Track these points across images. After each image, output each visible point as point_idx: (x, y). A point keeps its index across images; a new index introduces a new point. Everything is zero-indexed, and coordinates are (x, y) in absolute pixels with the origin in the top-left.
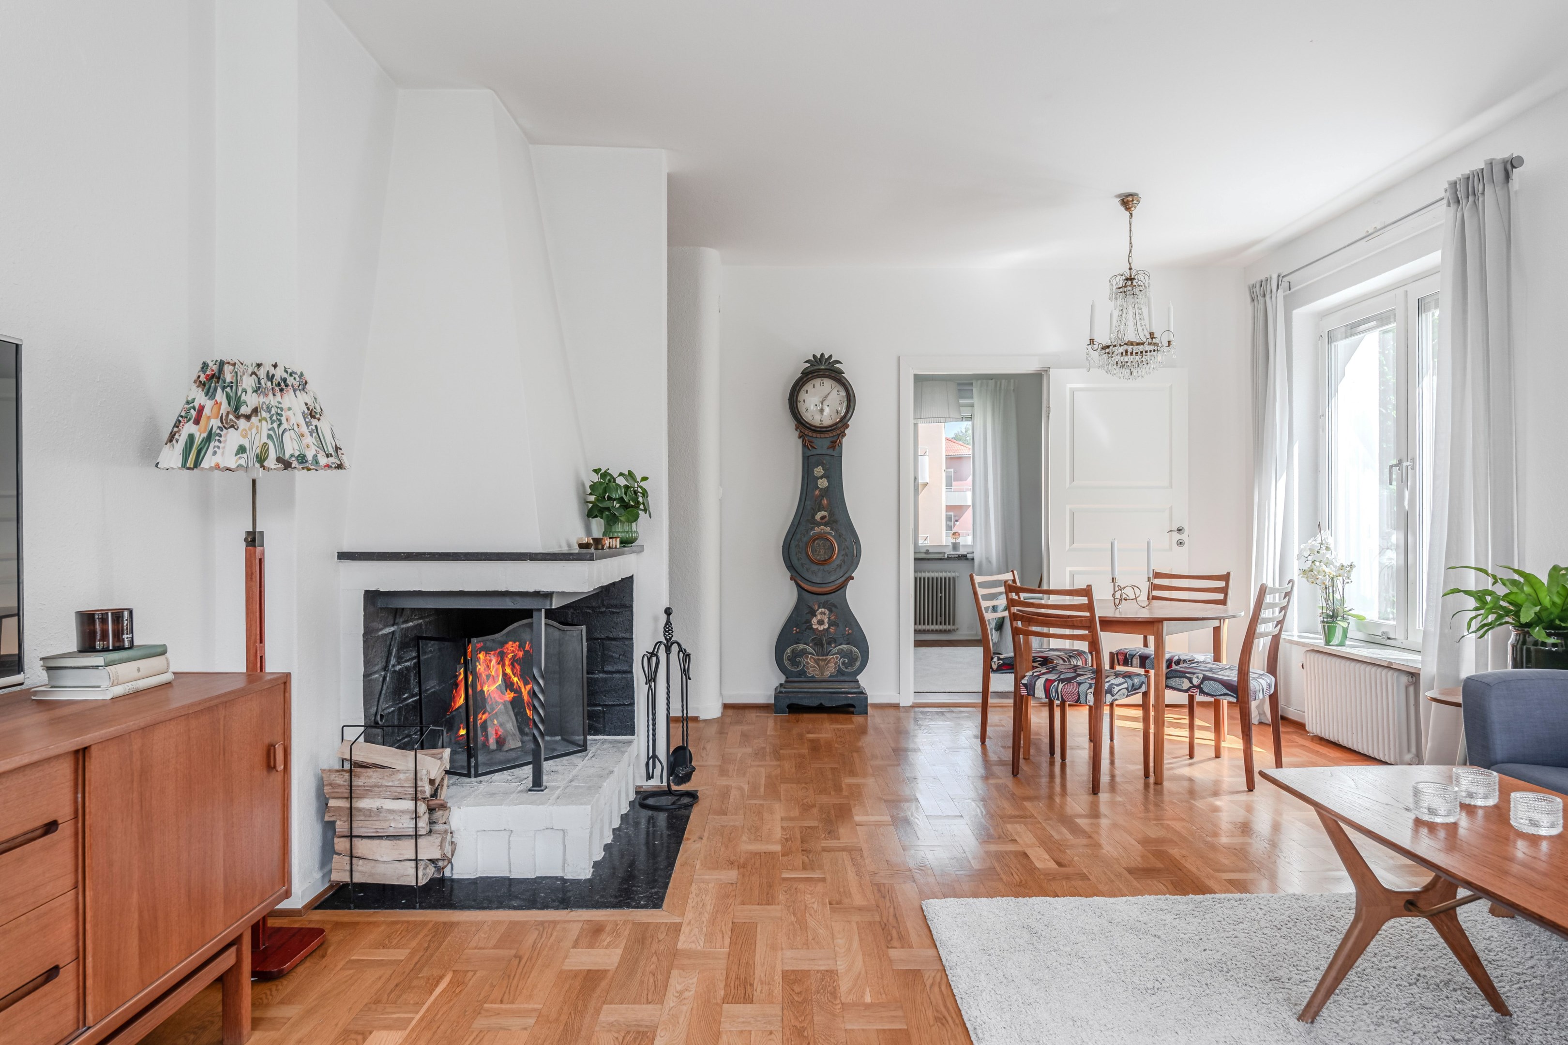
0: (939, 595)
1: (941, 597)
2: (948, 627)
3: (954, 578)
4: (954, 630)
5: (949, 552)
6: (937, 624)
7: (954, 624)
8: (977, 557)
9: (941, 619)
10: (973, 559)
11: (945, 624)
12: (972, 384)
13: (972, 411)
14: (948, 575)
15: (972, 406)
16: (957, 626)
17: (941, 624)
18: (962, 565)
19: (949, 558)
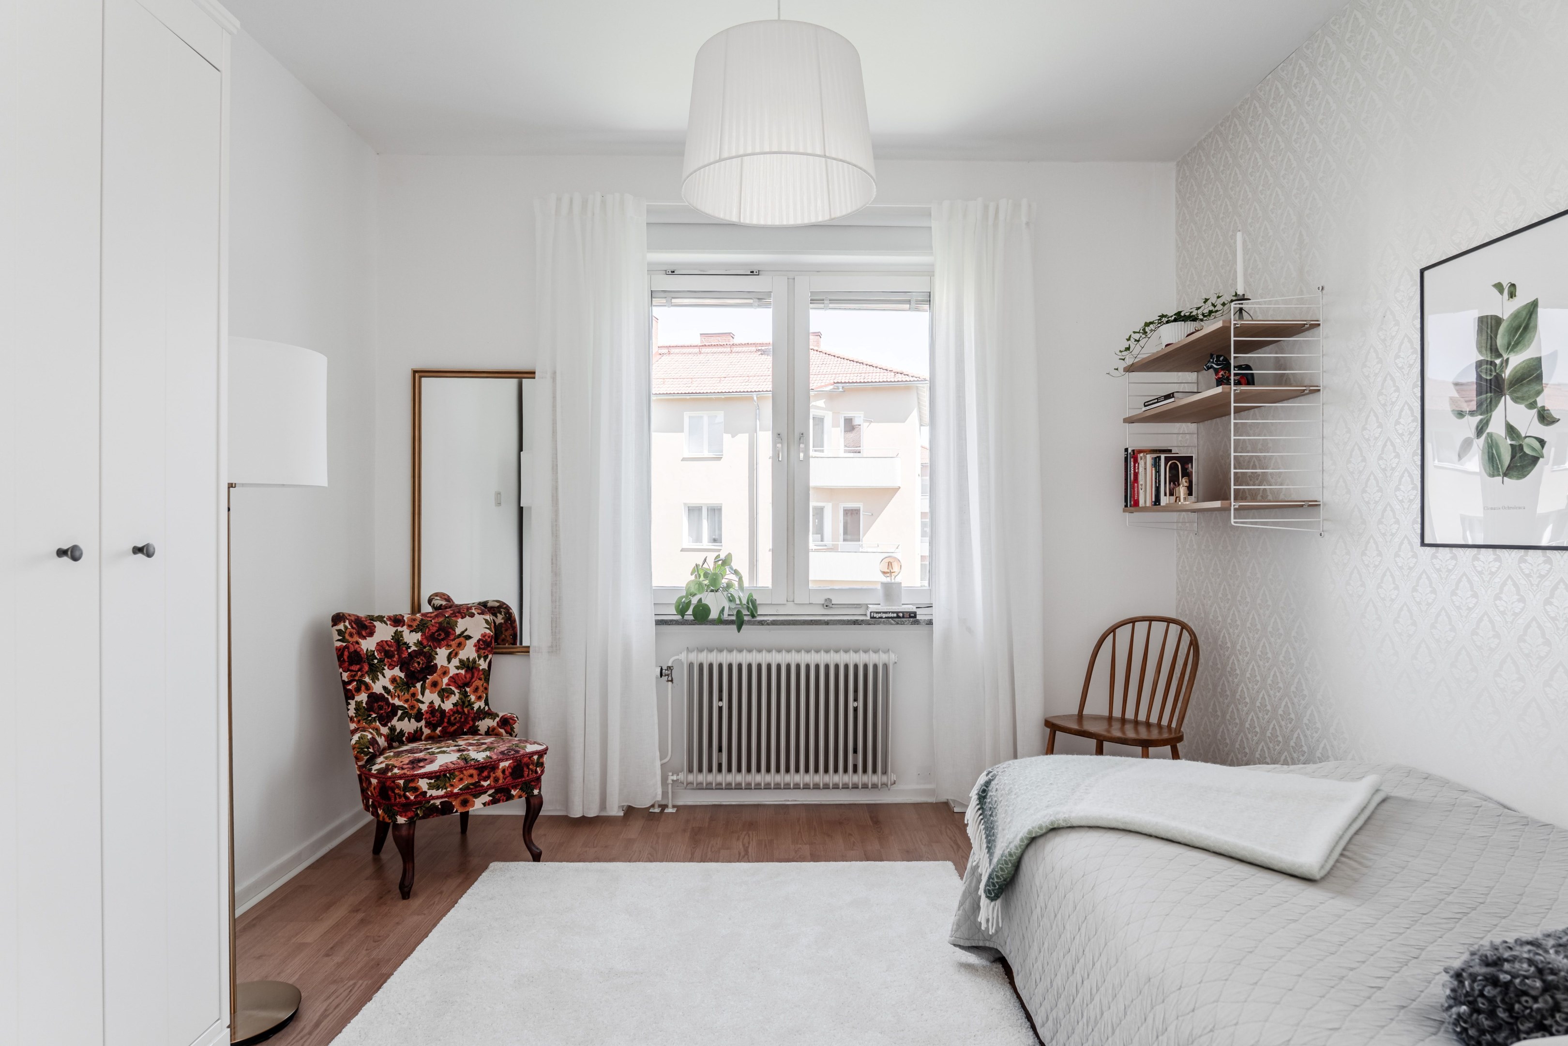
0: (851, 704)
1: (856, 710)
2: (870, 778)
3: (886, 666)
4: (885, 785)
5: (878, 604)
6: (846, 770)
7: (885, 772)
8: (938, 616)
9: (855, 759)
10: (930, 623)
11: (865, 771)
12: (928, 214)
13: (931, 283)
14: (871, 658)
15: (929, 273)
16: (894, 777)
17: (855, 770)
18: (905, 632)
19: (876, 619)
